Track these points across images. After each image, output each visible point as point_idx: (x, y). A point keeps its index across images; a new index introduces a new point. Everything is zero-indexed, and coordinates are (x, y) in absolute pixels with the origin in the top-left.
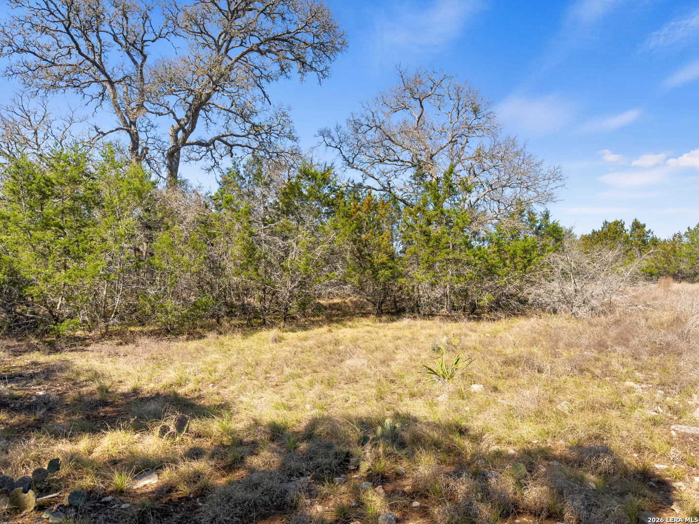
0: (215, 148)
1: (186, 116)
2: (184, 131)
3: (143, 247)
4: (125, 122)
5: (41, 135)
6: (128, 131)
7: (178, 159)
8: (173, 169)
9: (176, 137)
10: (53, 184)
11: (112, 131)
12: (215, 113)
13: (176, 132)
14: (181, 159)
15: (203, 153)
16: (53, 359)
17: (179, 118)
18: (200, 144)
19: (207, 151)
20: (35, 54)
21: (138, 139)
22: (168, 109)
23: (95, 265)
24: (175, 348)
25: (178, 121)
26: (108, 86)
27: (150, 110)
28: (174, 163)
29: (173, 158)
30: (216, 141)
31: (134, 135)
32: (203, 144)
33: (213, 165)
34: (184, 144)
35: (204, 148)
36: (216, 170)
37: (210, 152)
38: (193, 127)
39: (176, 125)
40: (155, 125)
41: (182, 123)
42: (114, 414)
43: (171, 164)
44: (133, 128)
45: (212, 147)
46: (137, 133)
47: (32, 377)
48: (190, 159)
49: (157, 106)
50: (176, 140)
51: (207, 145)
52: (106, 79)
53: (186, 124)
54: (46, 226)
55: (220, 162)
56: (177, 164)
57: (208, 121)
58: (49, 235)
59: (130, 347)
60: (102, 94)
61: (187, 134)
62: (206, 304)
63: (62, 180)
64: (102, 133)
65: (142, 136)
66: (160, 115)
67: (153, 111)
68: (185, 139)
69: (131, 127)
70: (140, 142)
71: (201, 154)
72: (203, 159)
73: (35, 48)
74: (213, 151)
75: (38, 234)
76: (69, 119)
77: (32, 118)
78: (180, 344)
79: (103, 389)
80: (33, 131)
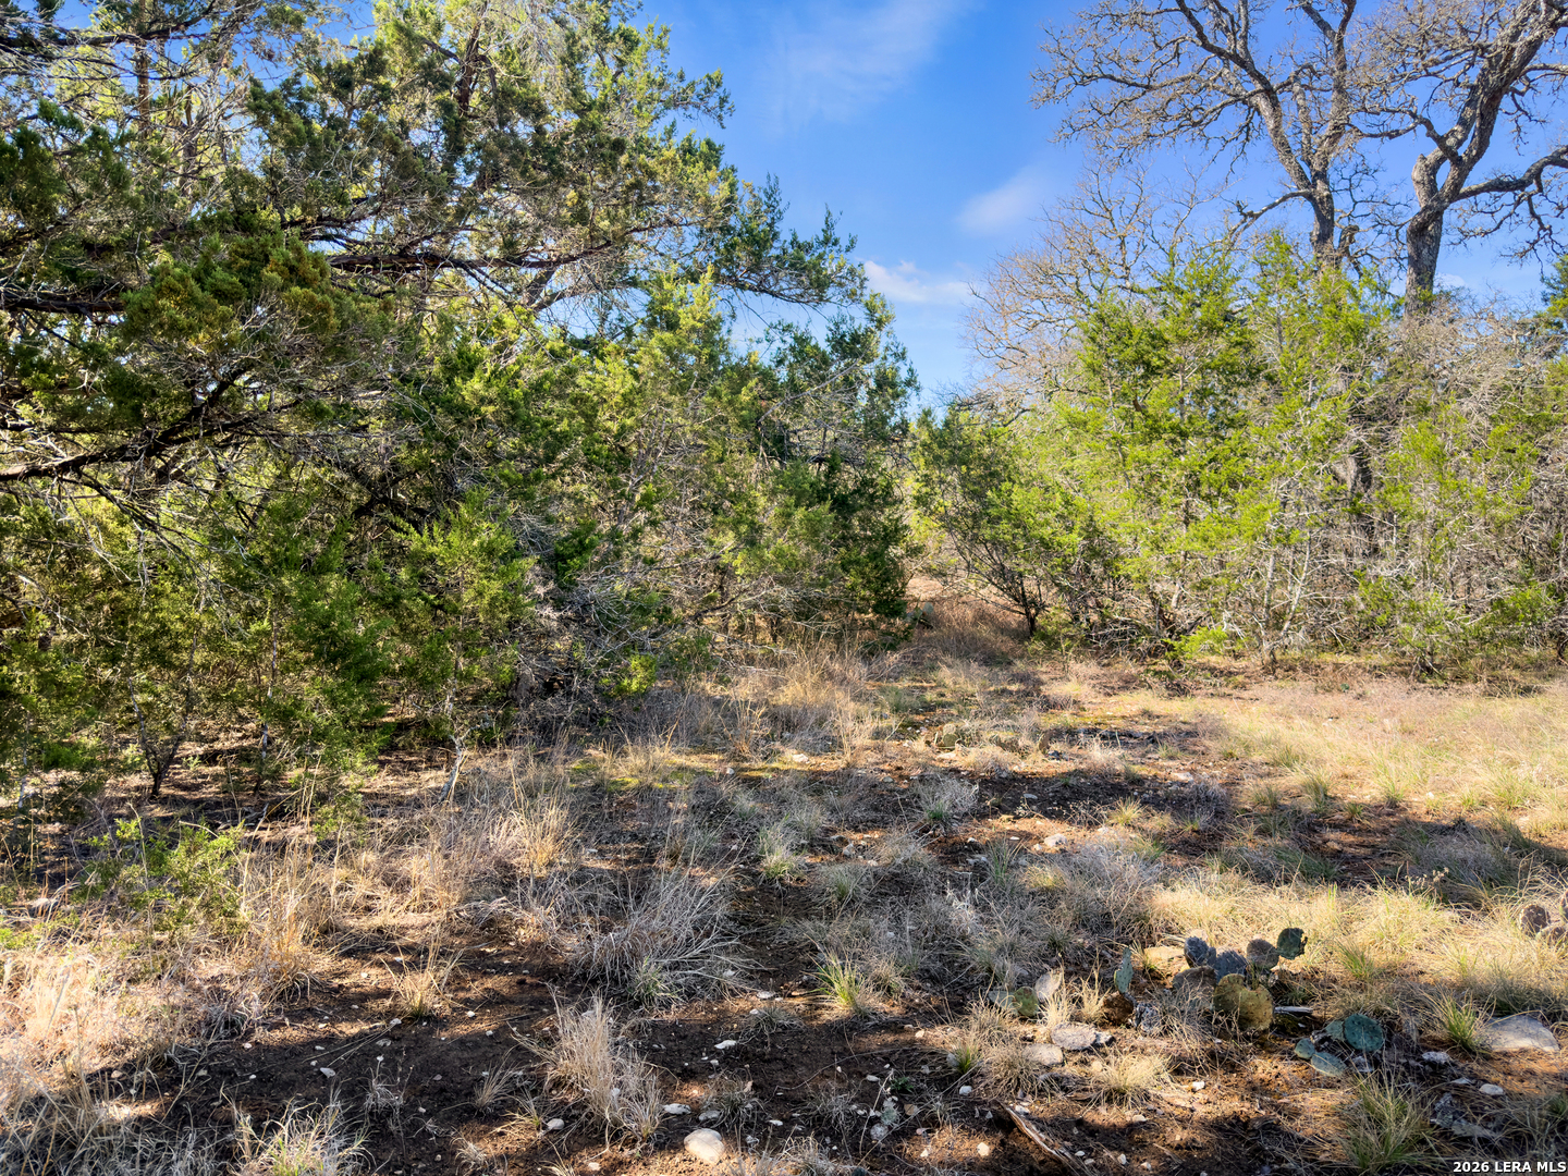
0: (1541, 189)
1: (1462, 122)
2: (1457, 161)
3: (1346, 469)
4: (1303, 177)
5: (1131, 246)
6: (1310, 197)
7: (1437, 239)
8: (1423, 269)
9: (1433, 183)
10: (1166, 342)
11: (1273, 205)
12: (1544, 92)
13: (1433, 169)
14: (1444, 239)
15: (1506, 211)
16: (1181, 709)
17: (1441, 132)
18: (1499, 186)
19: (1518, 203)
20: (1112, 78)
21: (1331, 211)
22: (1414, 116)
23: (1256, 511)
24: (1458, 713)
25: (1440, 140)
26: (1262, 103)
27: (1366, 131)
28: (1425, 251)
29: (1424, 239)
30: (1548, 170)
31: (1322, 202)
32: (1508, 184)
33: (1533, 236)
34: (1456, 194)
35: (1508, 197)
36: (1543, 250)
37: (1525, 205)
38: (1483, 145)
39: (1434, 152)
40: (1373, 166)
41: (1451, 142)
42: (1362, 851)
43: (1419, 255)
44: (1320, 185)
45: (1533, 187)
46: (1329, 197)
47: (1153, 739)
48: (1466, 235)
49: (1384, 116)
50: (1432, 188)
51: (1521, 185)
52: (1259, 87)
53: (1460, 143)
54: (1154, 432)
55: (1557, 224)
56: (1434, 252)
57: (1523, 119)
58: (1160, 448)
59: (1338, 700)
60: (1246, 128)
61: (1463, 167)
62: (1533, 606)
63: (1186, 331)
64: (1251, 214)
65: (1341, 203)
66: (1391, 137)
67: (1375, 131)
68: (1457, 185)
69: (1315, 186)
70: (1336, 218)
71: (1498, 217)
72: (1504, 227)
73: (1113, 66)
74: (1535, 200)
75: (1139, 451)
76: (1188, 197)
77: (1116, 215)
78: (1470, 704)
79: (1318, 789)
80: (1118, 241)
